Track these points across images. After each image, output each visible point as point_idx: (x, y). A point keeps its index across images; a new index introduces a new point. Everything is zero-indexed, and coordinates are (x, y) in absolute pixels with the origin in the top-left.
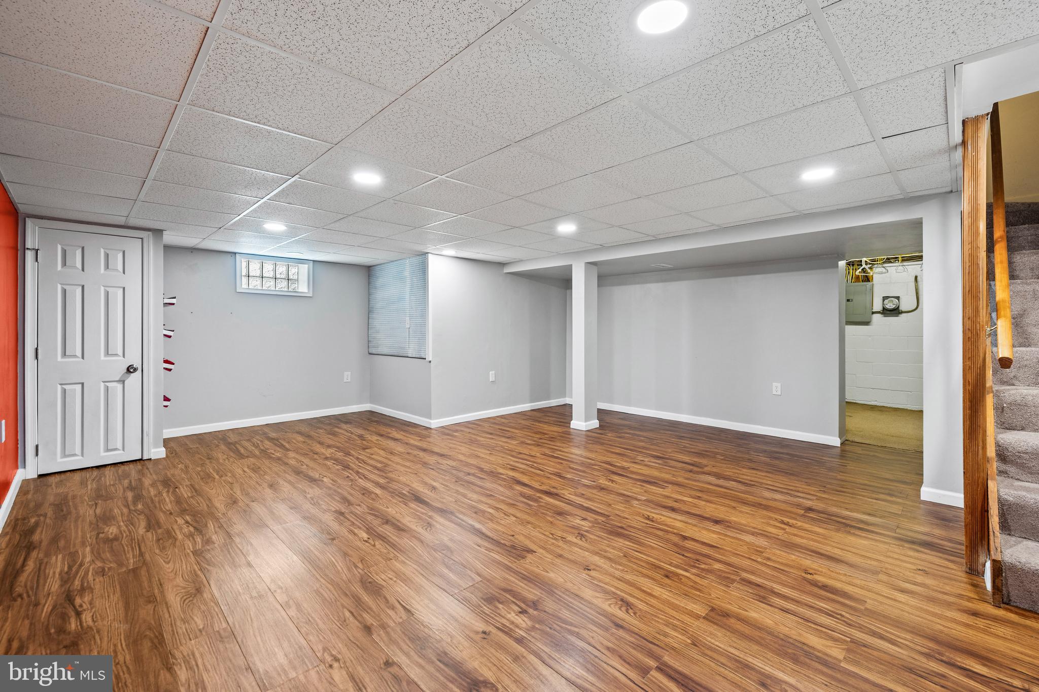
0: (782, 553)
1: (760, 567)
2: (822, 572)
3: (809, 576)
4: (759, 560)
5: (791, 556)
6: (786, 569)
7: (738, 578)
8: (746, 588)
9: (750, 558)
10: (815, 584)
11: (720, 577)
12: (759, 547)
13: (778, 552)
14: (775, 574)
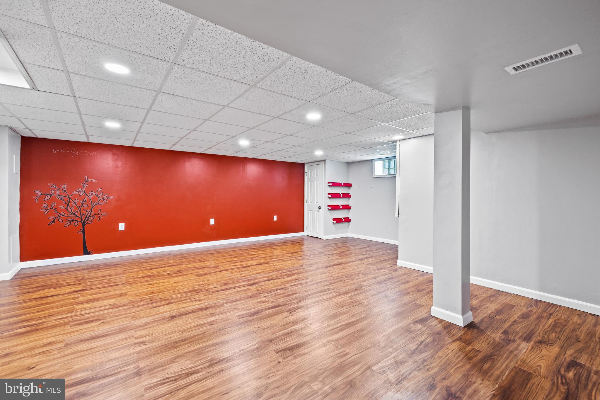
0: (123, 324)
1: (126, 312)
2: (97, 327)
3: (102, 321)
4: (130, 314)
5: (117, 325)
6: (114, 318)
7: (129, 304)
8: (122, 304)
9: (134, 312)
10: (97, 320)
11: (136, 301)
12: (136, 319)
13: (125, 323)
14: (117, 314)
